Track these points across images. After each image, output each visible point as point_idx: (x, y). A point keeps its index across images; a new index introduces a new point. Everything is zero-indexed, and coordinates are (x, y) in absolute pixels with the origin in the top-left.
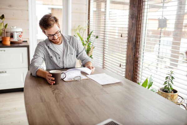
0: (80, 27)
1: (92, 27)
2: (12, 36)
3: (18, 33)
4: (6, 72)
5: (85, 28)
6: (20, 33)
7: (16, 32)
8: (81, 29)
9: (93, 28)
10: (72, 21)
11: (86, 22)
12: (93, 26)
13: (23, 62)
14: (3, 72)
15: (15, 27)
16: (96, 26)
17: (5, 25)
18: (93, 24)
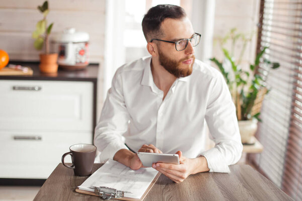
0: (236, 33)
1: (269, 34)
2: (62, 53)
3: (76, 46)
4: (40, 139)
5: (248, 37)
6: (83, 45)
7: (74, 43)
8: (237, 37)
9: (271, 37)
10: (217, 16)
11: (253, 19)
12: (272, 32)
13: (81, 118)
14: (33, 138)
15: (72, 31)
16: (287, 35)
17: (48, 25)
18: (272, 26)
